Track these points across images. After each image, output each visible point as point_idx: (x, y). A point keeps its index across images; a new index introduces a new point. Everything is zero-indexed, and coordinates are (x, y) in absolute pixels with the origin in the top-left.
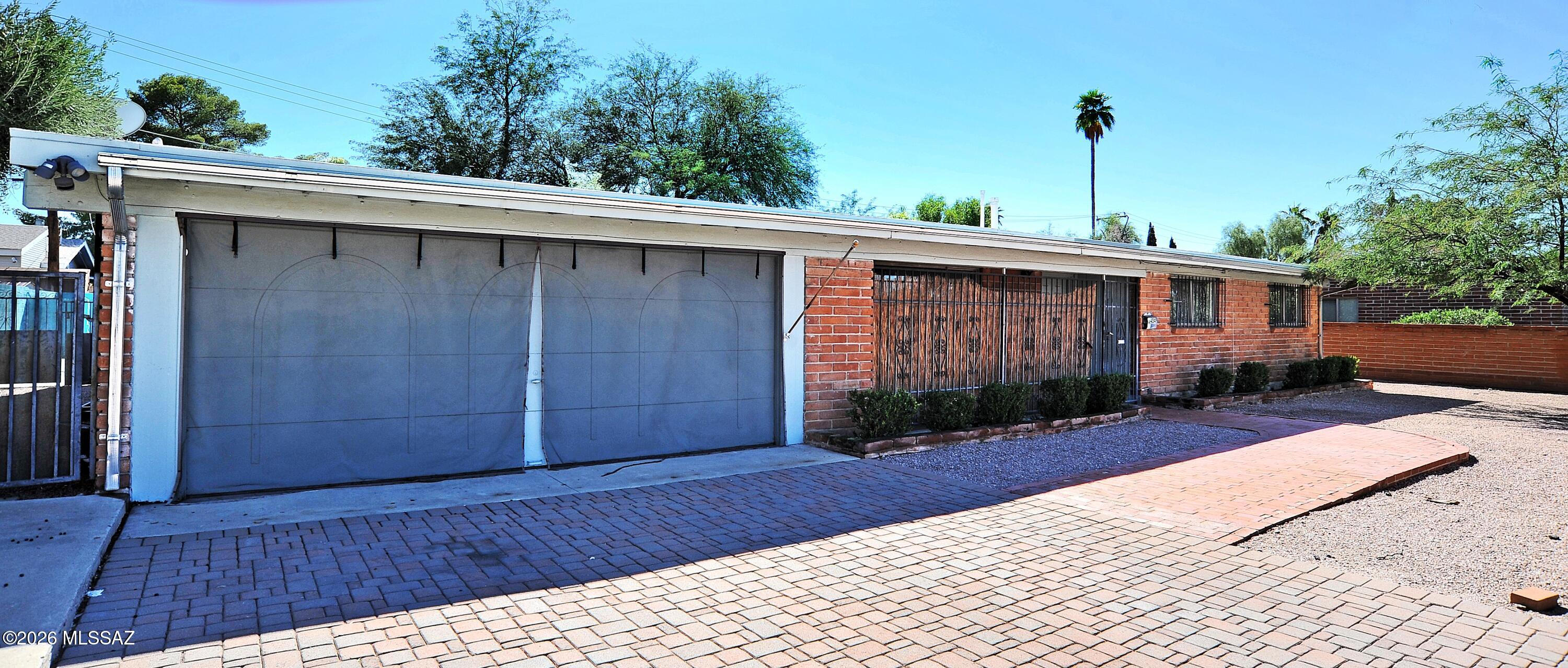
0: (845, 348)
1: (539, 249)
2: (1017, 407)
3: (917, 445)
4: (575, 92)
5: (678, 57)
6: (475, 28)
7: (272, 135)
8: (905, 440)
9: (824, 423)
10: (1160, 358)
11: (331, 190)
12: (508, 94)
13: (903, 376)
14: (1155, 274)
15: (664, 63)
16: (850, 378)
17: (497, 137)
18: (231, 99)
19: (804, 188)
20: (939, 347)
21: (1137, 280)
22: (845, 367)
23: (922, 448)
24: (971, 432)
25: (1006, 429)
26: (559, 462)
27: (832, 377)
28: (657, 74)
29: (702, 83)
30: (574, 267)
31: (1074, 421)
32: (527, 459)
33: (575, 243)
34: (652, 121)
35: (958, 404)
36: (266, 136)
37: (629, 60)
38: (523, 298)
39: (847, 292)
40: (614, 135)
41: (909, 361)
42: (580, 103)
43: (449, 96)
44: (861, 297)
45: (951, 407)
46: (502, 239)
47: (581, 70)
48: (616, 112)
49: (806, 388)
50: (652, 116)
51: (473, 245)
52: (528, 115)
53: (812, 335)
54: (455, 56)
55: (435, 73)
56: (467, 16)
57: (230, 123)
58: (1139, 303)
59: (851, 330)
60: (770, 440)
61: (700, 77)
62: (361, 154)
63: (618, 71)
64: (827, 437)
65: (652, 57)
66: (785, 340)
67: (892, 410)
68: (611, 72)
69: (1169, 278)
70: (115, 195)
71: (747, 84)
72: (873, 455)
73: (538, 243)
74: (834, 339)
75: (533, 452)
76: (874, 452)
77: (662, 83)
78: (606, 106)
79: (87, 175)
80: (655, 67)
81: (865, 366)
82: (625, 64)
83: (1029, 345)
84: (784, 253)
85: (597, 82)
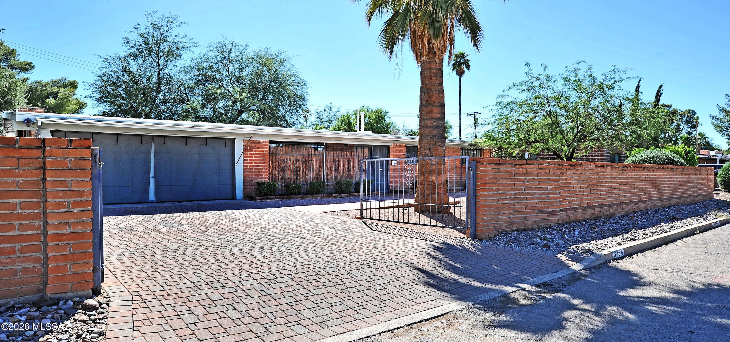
0: (258, 169)
1: (153, 138)
2: (319, 189)
3: (276, 199)
4: (191, 59)
5: (241, 42)
6: (142, 30)
7: (35, 68)
8: (271, 197)
9: (250, 193)
10: (400, 176)
11: (93, 125)
12: (159, 60)
13: (282, 179)
14: (397, 144)
15: (233, 45)
16: (260, 179)
17: (154, 80)
18: (12, 48)
19: (300, 103)
20: (297, 170)
21: (389, 147)
22: (258, 175)
23: (278, 200)
24: (297, 196)
25: (312, 196)
26: (160, 201)
27: (253, 178)
28: (231, 50)
29: (251, 55)
30: (164, 144)
31: (342, 195)
32: (150, 200)
33: (164, 136)
34: (228, 72)
35: (295, 187)
36: (32, 69)
37: (217, 44)
38: (149, 153)
39: (259, 151)
40: (210, 78)
41: (284, 173)
42: (193, 64)
43: (130, 61)
44: (264, 153)
45: (292, 188)
46: (142, 136)
47: (193, 49)
48: (211, 67)
49: (244, 182)
50: (228, 69)
51: (133, 138)
52: (168, 70)
53: (246, 165)
54: (133, 42)
55: (124, 51)
56: (138, 24)
57: (12, 62)
58: (389, 155)
59: (260, 163)
60: (231, 198)
61: (250, 52)
62: (88, 88)
63: (211, 48)
64: (248, 197)
65: (227, 43)
66: (236, 166)
67: (268, 188)
68: (209, 49)
69: (405, 146)
70: (39, 127)
71: (274, 54)
72: (259, 201)
73: (153, 137)
74: (254, 166)
75: (152, 197)
76: (259, 200)
77: (233, 55)
78: (205, 65)
79: (34, 123)
80: (229, 47)
81: (266, 175)
82: (215, 46)
83: (336, 170)
84: (235, 139)
85: (201, 54)
